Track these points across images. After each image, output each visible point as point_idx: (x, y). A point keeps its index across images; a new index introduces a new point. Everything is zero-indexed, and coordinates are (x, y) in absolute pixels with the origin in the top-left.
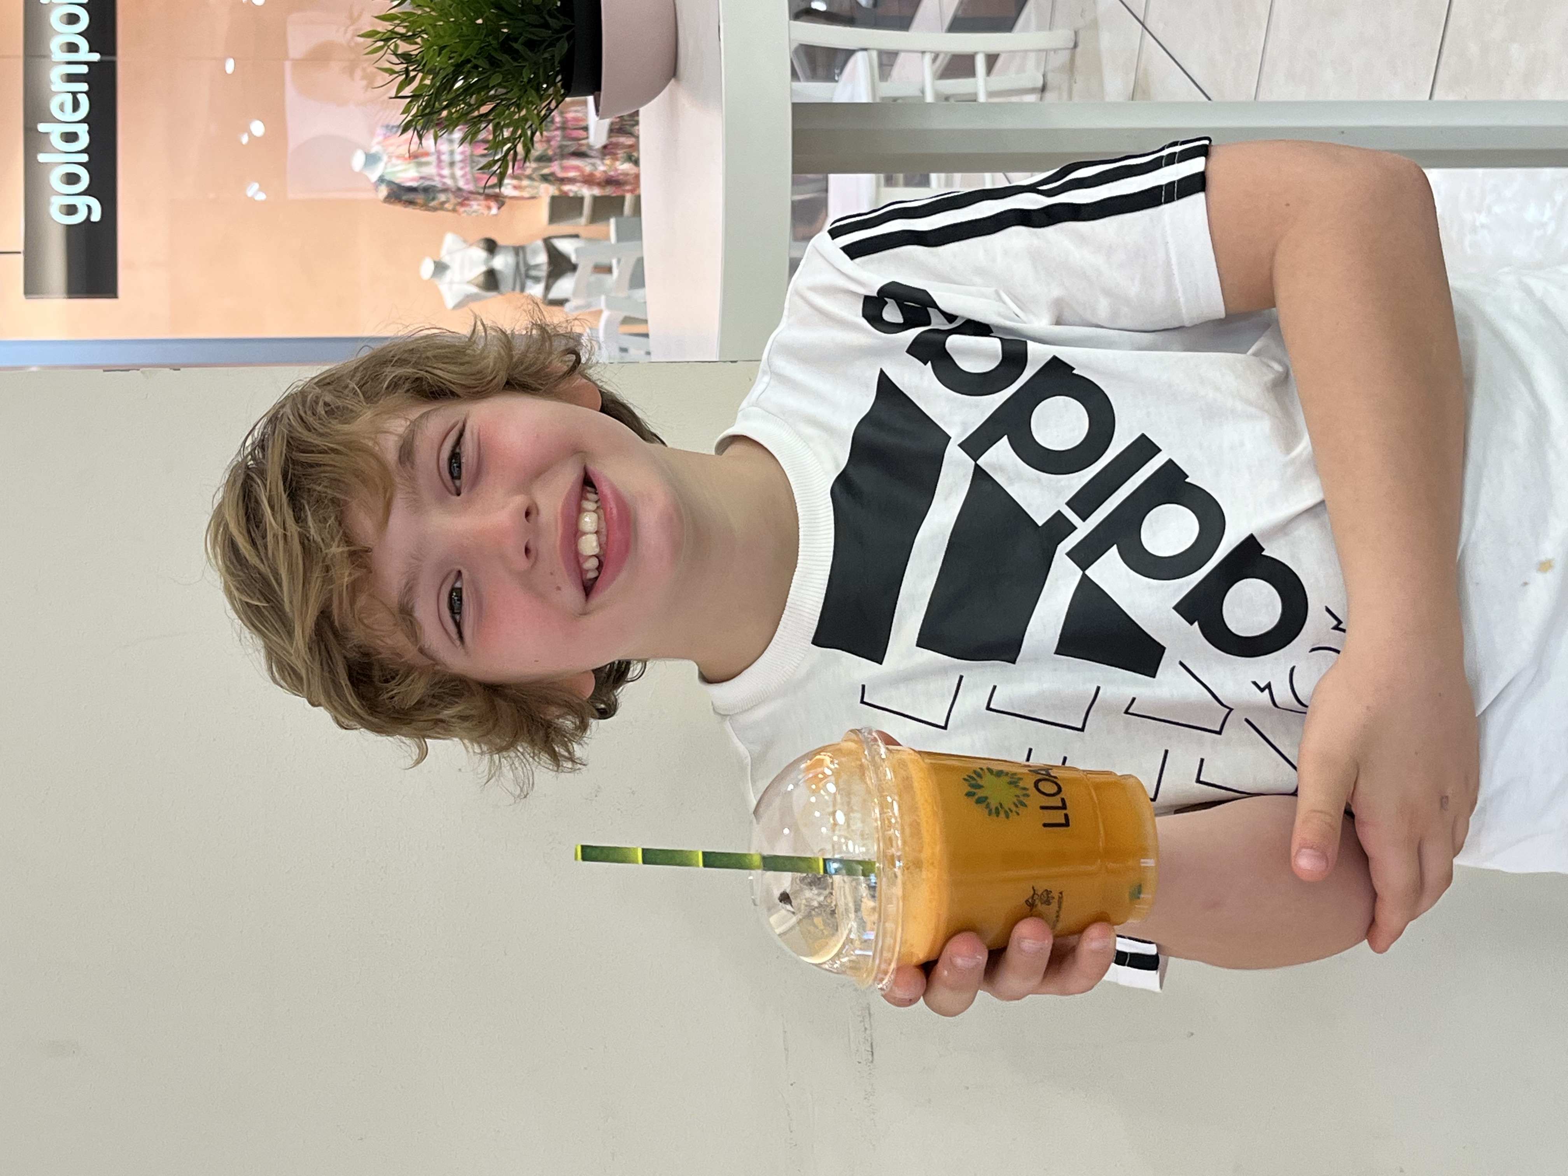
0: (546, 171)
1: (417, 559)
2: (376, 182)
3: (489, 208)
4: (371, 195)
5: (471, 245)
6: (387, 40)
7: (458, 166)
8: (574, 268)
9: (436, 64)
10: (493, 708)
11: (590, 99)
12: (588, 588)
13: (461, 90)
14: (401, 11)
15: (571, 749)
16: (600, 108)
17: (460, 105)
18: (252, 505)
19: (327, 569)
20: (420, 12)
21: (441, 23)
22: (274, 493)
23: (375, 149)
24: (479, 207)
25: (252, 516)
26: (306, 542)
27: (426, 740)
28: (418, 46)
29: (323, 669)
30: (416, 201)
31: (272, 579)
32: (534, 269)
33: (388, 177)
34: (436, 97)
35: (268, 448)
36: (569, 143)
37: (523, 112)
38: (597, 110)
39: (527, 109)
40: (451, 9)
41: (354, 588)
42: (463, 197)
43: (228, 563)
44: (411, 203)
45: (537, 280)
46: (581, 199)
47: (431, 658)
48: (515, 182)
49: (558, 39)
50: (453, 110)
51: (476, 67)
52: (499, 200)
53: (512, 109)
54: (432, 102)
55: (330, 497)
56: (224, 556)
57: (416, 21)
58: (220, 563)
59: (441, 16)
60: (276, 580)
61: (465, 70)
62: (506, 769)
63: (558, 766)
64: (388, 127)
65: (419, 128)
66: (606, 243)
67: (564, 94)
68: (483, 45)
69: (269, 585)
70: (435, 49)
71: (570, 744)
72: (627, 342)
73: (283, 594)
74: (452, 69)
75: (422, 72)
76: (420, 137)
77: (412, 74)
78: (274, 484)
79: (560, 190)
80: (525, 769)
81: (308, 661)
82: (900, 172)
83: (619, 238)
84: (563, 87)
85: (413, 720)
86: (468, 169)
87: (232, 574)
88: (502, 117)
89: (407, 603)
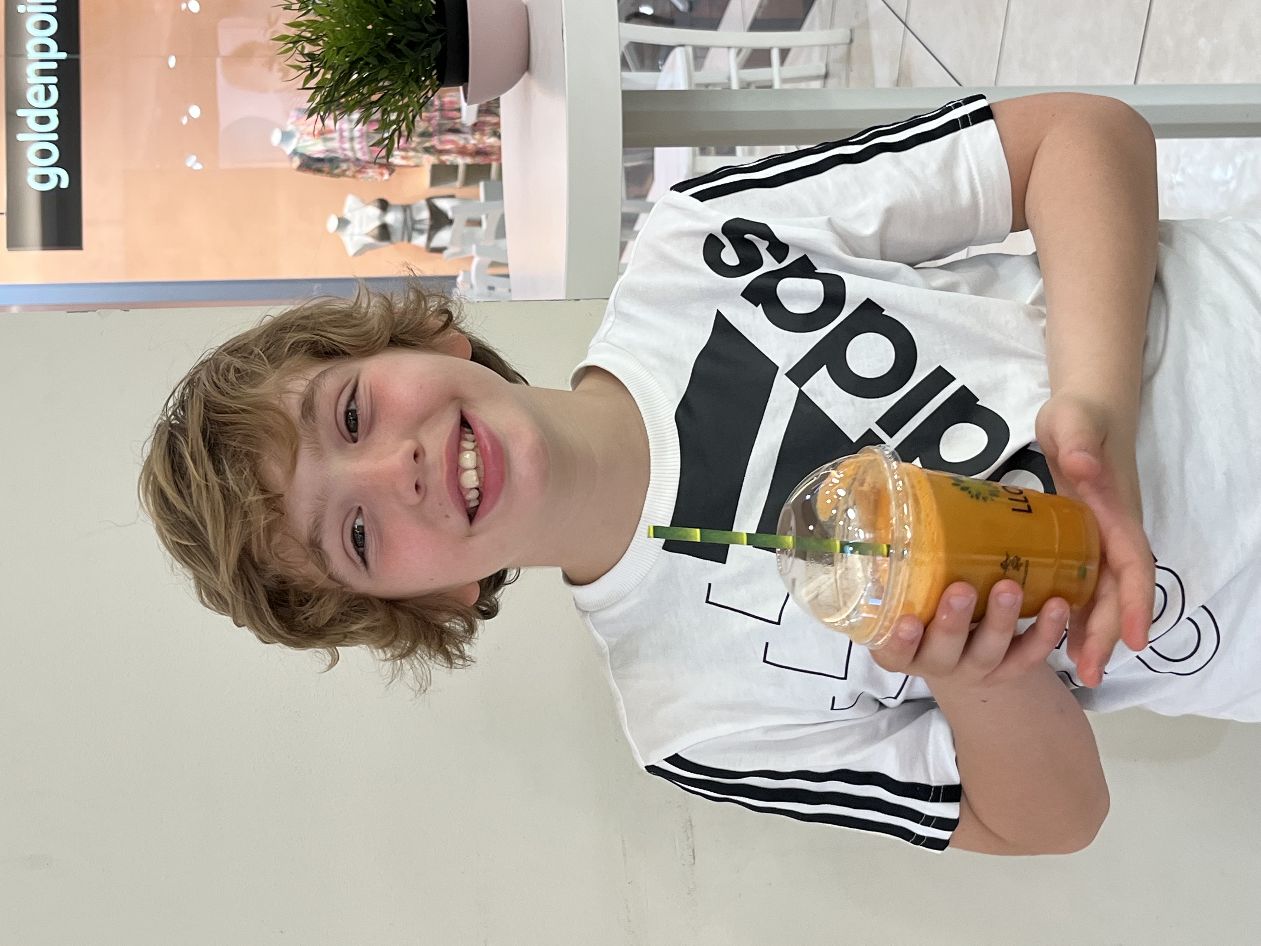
0: (428, 144)
1: (323, 500)
2: (290, 155)
3: (382, 174)
4: (285, 165)
5: (368, 204)
6: (295, 43)
7: (356, 141)
8: (450, 222)
9: (335, 61)
10: (394, 620)
11: (461, 88)
12: (472, 515)
13: (355, 83)
14: (307, 19)
15: (461, 648)
16: (468, 96)
17: (355, 95)
18: (177, 459)
19: (246, 514)
20: (322, 20)
21: (339, 29)
22: (195, 449)
23: (290, 128)
24: (374, 174)
25: (177, 469)
26: (226, 492)
27: (337, 648)
28: (320, 47)
29: (246, 598)
30: (322, 169)
31: (198, 522)
32: (419, 224)
33: (300, 151)
34: (335, 88)
35: (188, 410)
36: (446, 122)
37: (406, 100)
38: (466, 98)
39: (409, 98)
40: (347, 18)
41: (270, 529)
42: (361, 166)
43: (159, 508)
44: (319, 171)
45: (421, 232)
46: (455, 167)
47: (339, 582)
48: (403, 153)
49: (433, 41)
50: (350, 99)
51: (367, 64)
52: (391, 168)
53: (397, 97)
54: (332, 93)
55: (244, 451)
56: (154, 503)
57: (319, 28)
58: (152, 507)
59: (338, 22)
60: (201, 523)
61: (359, 66)
62: (407, 667)
63: (451, 663)
64: (299, 110)
65: (322, 113)
66: (478, 202)
67: (438, 85)
68: (372, 46)
69: (195, 526)
70: (334, 50)
71: (461, 646)
72: (495, 281)
73: (207, 534)
74: (348, 65)
75: (324, 68)
76: (323, 120)
77: (316, 70)
78: (194, 441)
79: (439, 160)
80: (423, 669)
81: (232, 592)
82: (711, 145)
83: (487, 198)
84: (438, 79)
85: (325, 635)
86: (364, 143)
87: (162, 518)
88: (389, 104)
89: (316, 537)
